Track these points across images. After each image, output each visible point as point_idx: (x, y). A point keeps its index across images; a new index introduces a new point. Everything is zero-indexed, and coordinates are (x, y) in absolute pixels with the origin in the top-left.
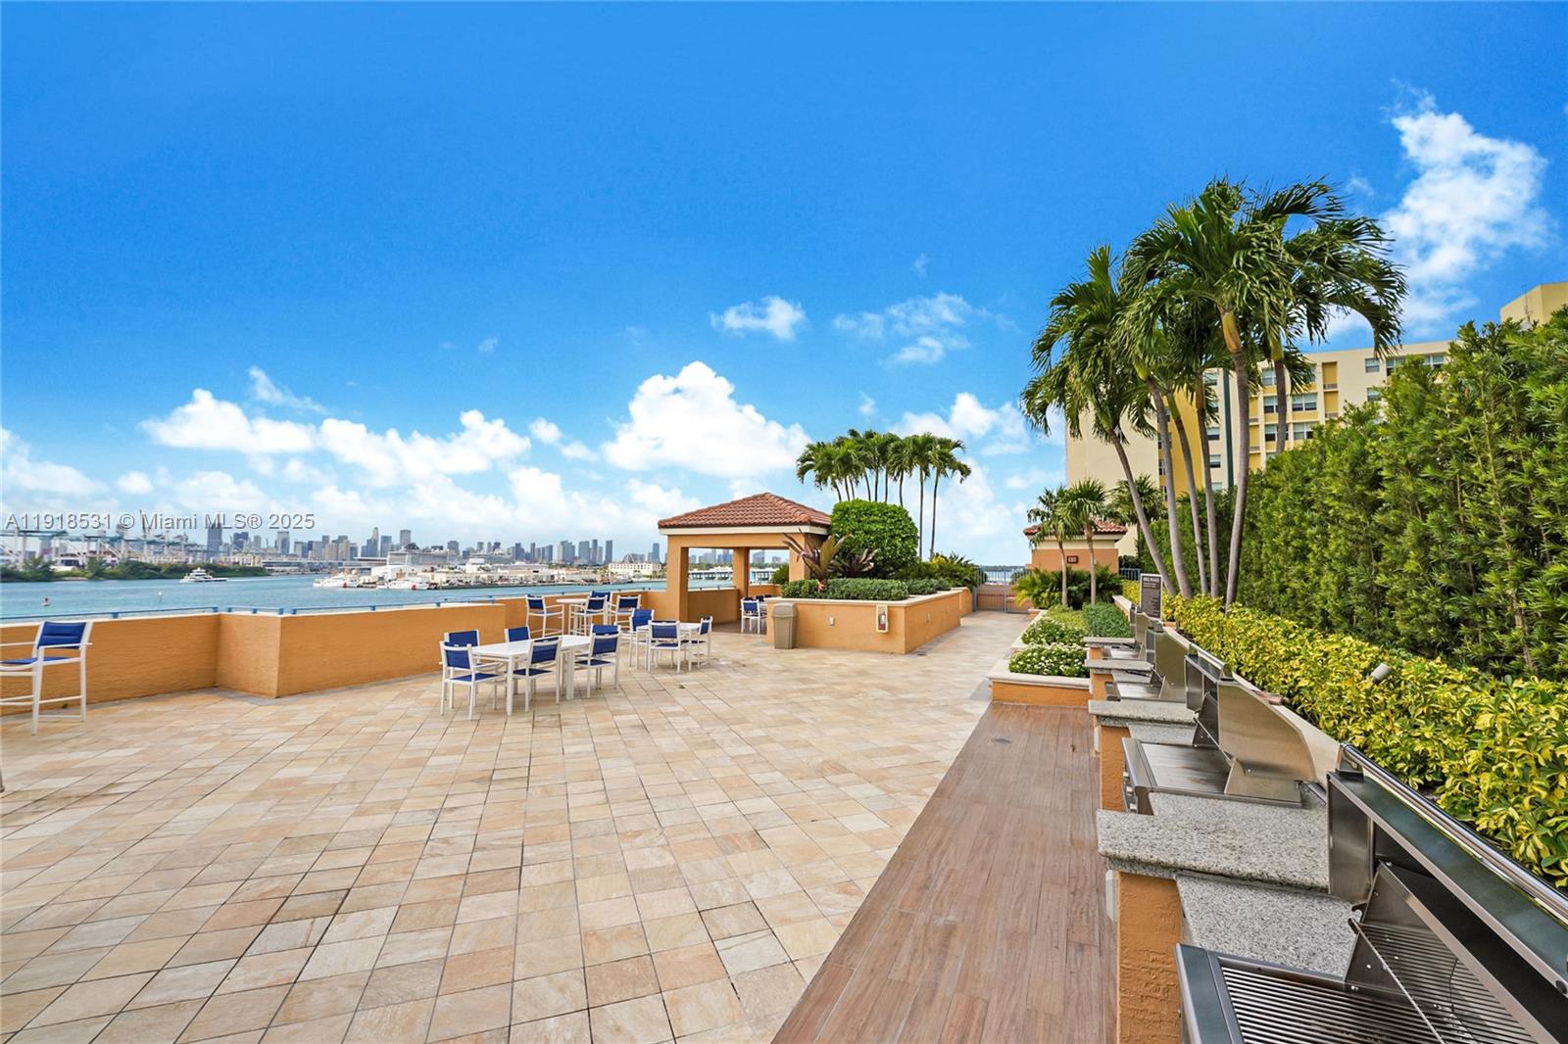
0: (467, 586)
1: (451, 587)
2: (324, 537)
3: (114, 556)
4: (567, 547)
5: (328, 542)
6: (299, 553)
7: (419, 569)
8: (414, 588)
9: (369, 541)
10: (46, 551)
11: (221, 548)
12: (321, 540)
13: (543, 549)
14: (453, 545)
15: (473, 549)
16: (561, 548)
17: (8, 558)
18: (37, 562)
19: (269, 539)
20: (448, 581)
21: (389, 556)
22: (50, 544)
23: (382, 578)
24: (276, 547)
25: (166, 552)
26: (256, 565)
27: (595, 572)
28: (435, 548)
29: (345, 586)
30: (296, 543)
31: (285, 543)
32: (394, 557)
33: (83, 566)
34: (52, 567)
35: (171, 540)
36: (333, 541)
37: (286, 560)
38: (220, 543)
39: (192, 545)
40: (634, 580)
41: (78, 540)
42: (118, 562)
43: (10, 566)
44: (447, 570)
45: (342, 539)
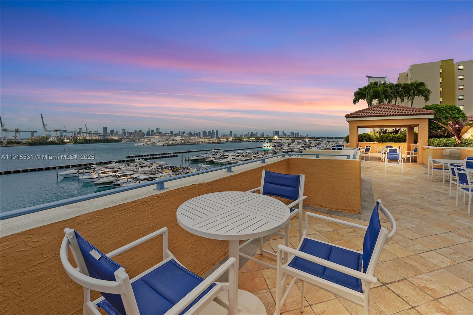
0: (179, 144)
1: (174, 145)
2: (135, 131)
3: (79, 137)
4: (204, 133)
5: (136, 132)
6: (128, 135)
7: (164, 140)
8: (163, 145)
9: (148, 132)
10: (61, 136)
11: (107, 134)
12: (134, 131)
13: (198, 133)
14: (172, 132)
15: (177, 134)
16: (203, 133)
17: (52, 138)
18: (60, 139)
19: (120, 131)
20: (173, 143)
21: (154, 136)
22: (62, 134)
23: (154, 142)
24: (122, 134)
25: (93, 136)
26: (118, 139)
27: (215, 140)
28: (167, 133)
29: (144, 145)
30: (128, 133)
31: (124, 133)
32: (156, 136)
33: (72, 140)
34: (64, 140)
35: (94, 132)
36: (138, 132)
37: (125, 137)
38: (107, 133)
39: (99, 134)
40: (227, 142)
41: (70, 133)
42: (81, 139)
43: (54, 140)
44: (171, 140)
45: (140, 131)
